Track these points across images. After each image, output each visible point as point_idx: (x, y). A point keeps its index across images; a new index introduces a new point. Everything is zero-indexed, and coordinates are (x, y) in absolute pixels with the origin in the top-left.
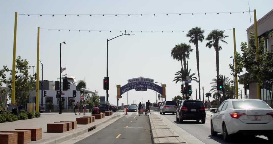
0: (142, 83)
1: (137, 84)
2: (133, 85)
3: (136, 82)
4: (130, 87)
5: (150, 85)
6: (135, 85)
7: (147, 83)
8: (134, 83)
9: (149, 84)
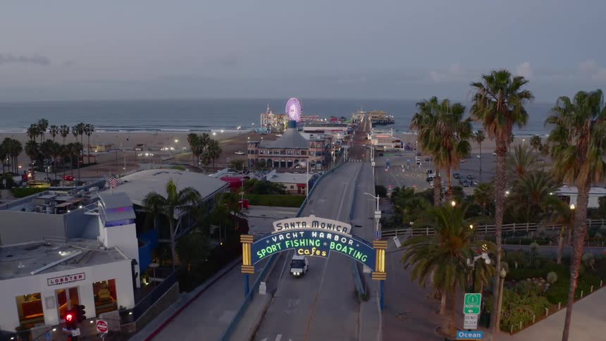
0: (314, 235)
1: (299, 235)
2: (287, 240)
3: (298, 232)
4: (278, 244)
5: (339, 242)
6: (296, 238)
7: (329, 236)
8: (291, 232)
9: (337, 238)
